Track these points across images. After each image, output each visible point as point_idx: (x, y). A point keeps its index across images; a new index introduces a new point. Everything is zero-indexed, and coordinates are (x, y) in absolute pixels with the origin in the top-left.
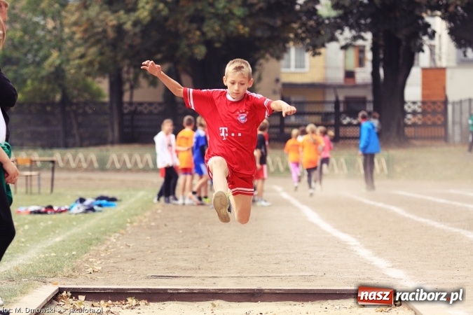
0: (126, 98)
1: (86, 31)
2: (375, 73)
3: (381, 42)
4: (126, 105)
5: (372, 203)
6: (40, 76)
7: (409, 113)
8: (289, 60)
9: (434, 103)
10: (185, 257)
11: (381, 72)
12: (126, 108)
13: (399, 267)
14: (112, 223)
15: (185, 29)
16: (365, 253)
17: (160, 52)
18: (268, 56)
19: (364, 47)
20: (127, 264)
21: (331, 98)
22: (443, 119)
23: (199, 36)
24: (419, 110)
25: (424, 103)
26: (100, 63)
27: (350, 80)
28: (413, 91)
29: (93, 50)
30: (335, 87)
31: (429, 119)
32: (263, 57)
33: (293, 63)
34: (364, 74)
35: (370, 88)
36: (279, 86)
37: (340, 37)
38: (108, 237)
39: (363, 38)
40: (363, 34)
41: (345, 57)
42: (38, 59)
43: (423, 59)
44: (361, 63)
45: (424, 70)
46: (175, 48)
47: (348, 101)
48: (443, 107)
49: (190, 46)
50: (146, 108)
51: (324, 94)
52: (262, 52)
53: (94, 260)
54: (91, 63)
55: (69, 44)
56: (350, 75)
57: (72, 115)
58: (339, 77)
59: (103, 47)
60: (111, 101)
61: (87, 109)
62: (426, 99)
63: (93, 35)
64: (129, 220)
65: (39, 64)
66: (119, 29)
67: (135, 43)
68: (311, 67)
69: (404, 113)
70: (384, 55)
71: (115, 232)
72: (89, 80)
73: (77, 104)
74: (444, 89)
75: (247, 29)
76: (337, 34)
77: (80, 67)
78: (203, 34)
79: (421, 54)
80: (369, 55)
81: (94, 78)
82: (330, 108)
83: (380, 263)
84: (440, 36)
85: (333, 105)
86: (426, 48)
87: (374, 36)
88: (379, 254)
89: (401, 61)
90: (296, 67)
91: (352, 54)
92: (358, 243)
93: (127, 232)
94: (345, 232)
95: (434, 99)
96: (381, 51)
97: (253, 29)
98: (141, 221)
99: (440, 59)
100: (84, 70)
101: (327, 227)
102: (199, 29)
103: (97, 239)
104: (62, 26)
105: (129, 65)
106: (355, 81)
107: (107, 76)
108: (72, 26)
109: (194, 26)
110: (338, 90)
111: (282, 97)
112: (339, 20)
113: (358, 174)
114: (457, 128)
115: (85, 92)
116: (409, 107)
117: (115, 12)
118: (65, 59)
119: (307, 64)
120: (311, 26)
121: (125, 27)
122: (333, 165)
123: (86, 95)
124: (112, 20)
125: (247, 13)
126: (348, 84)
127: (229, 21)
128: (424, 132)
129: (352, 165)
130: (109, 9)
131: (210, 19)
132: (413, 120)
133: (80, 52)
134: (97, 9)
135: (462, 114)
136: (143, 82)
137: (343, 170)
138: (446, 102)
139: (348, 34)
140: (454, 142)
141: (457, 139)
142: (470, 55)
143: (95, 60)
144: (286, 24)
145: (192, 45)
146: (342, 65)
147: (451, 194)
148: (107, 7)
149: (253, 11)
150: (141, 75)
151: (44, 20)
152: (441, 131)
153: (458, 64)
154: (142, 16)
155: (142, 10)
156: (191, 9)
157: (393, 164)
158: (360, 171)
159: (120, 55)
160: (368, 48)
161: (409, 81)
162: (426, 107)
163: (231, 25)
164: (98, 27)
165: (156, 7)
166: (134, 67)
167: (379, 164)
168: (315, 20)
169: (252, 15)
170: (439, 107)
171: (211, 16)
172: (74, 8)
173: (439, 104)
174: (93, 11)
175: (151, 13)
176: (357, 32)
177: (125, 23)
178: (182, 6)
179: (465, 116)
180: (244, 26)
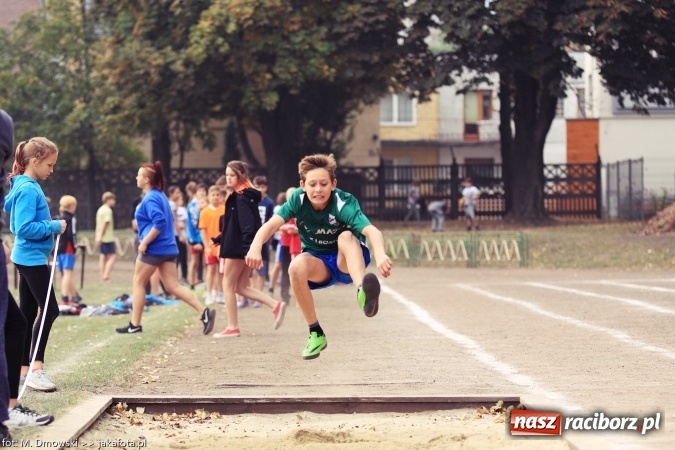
0: (175, 163)
1: (122, 74)
2: (504, 128)
3: (512, 87)
4: (174, 172)
5: (499, 297)
6: (59, 135)
7: (550, 180)
8: (391, 111)
9: (583, 166)
10: (261, 364)
11: (513, 125)
12: (175, 176)
13: (527, 373)
14: (165, 325)
15: (251, 70)
16: (486, 358)
17: (219, 102)
18: (361, 105)
19: (490, 91)
20: (190, 373)
21: (447, 160)
22: (594, 187)
23: (269, 80)
24: (564, 176)
25: (569, 166)
26: (141, 118)
27: (470, 136)
28: (555, 150)
29: (130, 101)
30: (452, 146)
31: (576, 188)
32: (355, 107)
33: (395, 115)
34: (490, 129)
35: (498, 146)
36: (378, 145)
37: (458, 80)
38: (163, 342)
39: (485, 80)
40: (487, 75)
41: (465, 106)
42: (56, 112)
43: (569, 107)
44: (486, 113)
45: (569, 121)
46: (239, 96)
47: (469, 164)
48: (594, 171)
49: (257, 93)
50: (200, 176)
51: (438, 156)
52: (355, 100)
53: (149, 368)
54: (128, 118)
55: (98, 91)
56: (471, 129)
57: (103, 186)
58: (456, 132)
59: (143, 96)
61: (123, 177)
62: (572, 162)
63: (130, 77)
64: (187, 321)
65: (58, 119)
66: (166, 72)
67: (186, 88)
68: (419, 119)
69: (544, 180)
70: (516, 103)
71: (171, 336)
72: (125, 139)
73: (109, 171)
74: (597, 147)
75: (333, 70)
76: (453, 75)
77: (114, 123)
78: (275, 76)
79: (566, 101)
80: (496, 104)
81: (132, 136)
82: (446, 175)
83: (504, 368)
84: (590, 77)
85: (449, 170)
86: (571, 93)
87: (502, 78)
88: (502, 358)
89: (538, 111)
90: (399, 120)
91: (474, 102)
92: (477, 346)
93: (186, 335)
94: (462, 333)
95: (582, 161)
96: (512, 98)
97: (341, 70)
99: (591, 107)
100: (119, 127)
101: (438, 327)
102: (269, 71)
103: (149, 343)
104: (90, 68)
105: (178, 119)
106: (478, 138)
107: (149, 134)
108: (104, 68)
109: (264, 67)
110: (455, 150)
111: (382, 161)
112: (455, 57)
113: (482, 261)
114: (613, 199)
115: (120, 155)
116: (550, 172)
117: (160, 48)
118: (93, 111)
119: (415, 115)
120: (419, 66)
121: (173, 67)
122: (449, 250)
123: (121, 159)
124: (157, 59)
125: (334, 49)
126: (470, 142)
127: (309, 59)
128: (569, 205)
129: (472, 249)
130: (152, 45)
131: (285, 57)
132: (554, 188)
133: (113, 102)
134: (136, 45)
135: (619, 180)
136: (196, 142)
137: (462, 256)
138: (598, 165)
139: (469, 75)
140: (609, 217)
141: (613, 213)
142: (628, 102)
143: (134, 115)
144: (386, 62)
145: (260, 91)
146: (460, 116)
147: (601, 286)
148: (149, 42)
149: (341, 43)
150: (194, 132)
151: (65, 60)
152: (592, 204)
153: (615, 114)
154: (195, 53)
155: (195, 45)
156: (259, 44)
157: (528, 248)
158: (484, 257)
159: (166, 105)
160: (495, 94)
161: (550, 137)
162: (572, 171)
163: (312, 65)
164: (139, 69)
165: (213, 42)
166: (185, 121)
167: (509, 247)
168: (423, 58)
169: (340, 51)
170: (589, 171)
171: (286, 53)
172: (107, 44)
173: (589, 167)
174: (131, 48)
175: (207, 49)
176: (479, 73)
177: (173, 62)
178: (248, 41)
179: (624, 183)
180: (330, 66)
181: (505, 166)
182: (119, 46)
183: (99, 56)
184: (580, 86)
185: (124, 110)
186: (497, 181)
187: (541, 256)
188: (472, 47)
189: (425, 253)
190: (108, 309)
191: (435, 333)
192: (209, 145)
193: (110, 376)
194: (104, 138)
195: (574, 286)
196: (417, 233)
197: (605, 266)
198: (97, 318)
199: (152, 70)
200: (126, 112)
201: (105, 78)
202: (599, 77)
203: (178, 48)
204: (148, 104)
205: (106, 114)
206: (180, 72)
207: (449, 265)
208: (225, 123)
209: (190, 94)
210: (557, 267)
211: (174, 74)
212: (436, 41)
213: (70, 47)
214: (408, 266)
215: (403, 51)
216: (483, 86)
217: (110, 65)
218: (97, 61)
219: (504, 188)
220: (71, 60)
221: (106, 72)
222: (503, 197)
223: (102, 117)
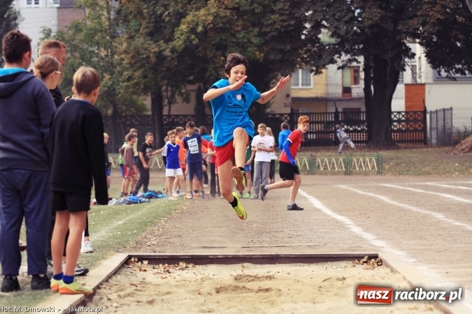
0: (165, 112)
1: (133, 57)
2: (367, 89)
3: (372, 64)
4: (165, 117)
5: (364, 193)
7: (395, 121)
9: (415, 112)
11: (372, 88)
12: (165, 120)
15: (212, 55)
17: (192, 74)
19: (359, 67)
20: (175, 240)
21: (332, 109)
22: (422, 126)
24: (403, 119)
25: (407, 112)
26: (144, 84)
27: (346, 94)
28: (398, 103)
29: (138, 73)
30: (335, 101)
31: (411, 126)
32: (275, 77)
33: (300, 82)
34: (358, 90)
35: (364, 101)
36: (290, 100)
37: (338, 60)
39: (356, 60)
40: (357, 58)
41: (343, 76)
43: (407, 76)
44: (356, 81)
45: (406, 85)
46: (205, 70)
47: (345, 111)
48: (422, 116)
49: (215, 69)
50: (181, 120)
51: (326, 107)
52: (275, 73)
53: (150, 237)
54: (137, 84)
55: (118, 68)
56: (346, 91)
57: (121, 126)
59: (146, 71)
60: (153, 115)
62: (408, 110)
63: (138, 60)
64: (173, 208)
66: (160, 56)
67: (172, 66)
68: (314, 84)
69: (392, 121)
70: (374, 74)
72: (135, 97)
73: (125, 117)
74: (424, 101)
75: (262, 55)
76: (336, 57)
77: (128, 87)
79: (405, 73)
80: (362, 75)
81: (139, 95)
82: (331, 118)
84: (420, 58)
85: (334, 115)
86: (408, 68)
87: (365, 59)
89: (388, 79)
90: (303, 85)
91: (348, 74)
94: (342, 215)
95: (415, 109)
96: (372, 71)
97: (267, 54)
98: (182, 209)
99: (420, 77)
100: (131, 90)
101: (328, 212)
102: (223, 55)
103: (151, 222)
104: (113, 54)
105: (167, 84)
106: (351, 96)
107: (149, 94)
108: (122, 54)
109: (220, 53)
110: (337, 103)
111: (292, 110)
112: (337, 47)
113: (354, 171)
114: (434, 133)
115: (131, 107)
116: (395, 116)
117: (156, 42)
118: (115, 80)
119: (312, 82)
120: (315, 52)
121: (164, 53)
122: (333, 164)
123: (133, 109)
124: (154, 48)
125: (262, 42)
126: (345, 98)
127: (247, 48)
128: (407, 136)
129: (348, 164)
130: (152, 40)
131: (232, 47)
132: (398, 127)
133: (127, 75)
134: (141, 40)
135: (437, 121)
136: (178, 99)
137: (342, 168)
138: (425, 112)
139: (345, 57)
140: (431, 143)
141: (434, 141)
142: (444, 74)
143: (140, 82)
144: (294, 50)
145: (218, 67)
146: (340, 83)
147: (427, 186)
148: (149, 38)
149: (267, 38)
150: (178, 93)
151: (98, 49)
152: (421, 136)
153: (434, 81)
154: (178, 44)
155: (178, 40)
156: (217, 39)
157: (382, 163)
158: (355, 168)
159: (160, 76)
160: (361, 69)
161: (395, 95)
162: (409, 116)
163: (249, 52)
164: (143, 54)
165: (188, 37)
166: (172, 86)
167: (370, 163)
168: (317, 47)
169: (266, 43)
170: (419, 116)
171: (234, 44)
172: (124, 39)
173: (419, 113)
174: (138, 41)
175: (185, 42)
176: (351, 56)
177: (164, 50)
178: (210, 37)
179: (441, 123)
180: (260, 52)
181: (367, 112)
182: (131, 40)
183: (119, 46)
184: (413, 64)
185: (135, 79)
186: (363, 122)
187: (390, 167)
188: (347, 40)
189: (319, 166)
190: (125, 201)
191: (326, 215)
192: (187, 100)
193: (127, 242)
194: (122, 96)
195: (410, 186)
196: (314, 154)
197: (429, 174)
198: (118, 206)
199: (152, 55)
200: (136, 81)
201: (122, 59)
202: (425, 58)
203: (167, 41)
204: (149, 75)
205: (123, 82)
206: (168, 56)
207: (333, 173)
208: (195, 87)
209: (174, 69)
210: (400, 174)
211: (165, 58)
212: (325, 36)
213: (101, 41)
214: (309, 174)
215: (304, 43)
216: (354, 64)
217: (126, 52)
218: (118, 50)
219: (367, 126)
220: (102, 49)
221: (123, 56)
222: (367, 132)
223: (121, 84)
